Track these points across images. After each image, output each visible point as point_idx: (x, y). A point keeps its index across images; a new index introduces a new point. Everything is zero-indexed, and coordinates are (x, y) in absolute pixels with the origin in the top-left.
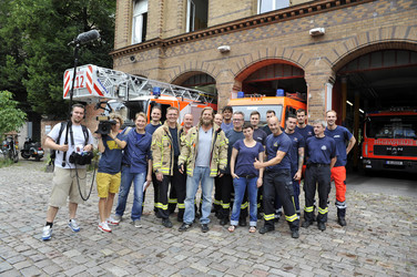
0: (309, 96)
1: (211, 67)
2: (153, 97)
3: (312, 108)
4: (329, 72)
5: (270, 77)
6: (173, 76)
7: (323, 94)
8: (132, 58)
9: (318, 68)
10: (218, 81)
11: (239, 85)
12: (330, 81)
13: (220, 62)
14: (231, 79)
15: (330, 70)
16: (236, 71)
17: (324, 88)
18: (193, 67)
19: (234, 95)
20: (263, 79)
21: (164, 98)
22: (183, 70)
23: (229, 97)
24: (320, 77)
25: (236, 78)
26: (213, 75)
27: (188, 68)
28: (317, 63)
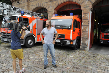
0: (83, 16)
1: (46, 5)
2: (20, 15)
3: (84, 21)
4: (91, 6)
5: (68, 9)
6: (33, 9)
7: (88, 15)
8: (18, 2)
9: (86, 5)
10: (48, 10)
11: (56, 12)
12: (91, 10)
13: (49, 3)
14: (53, 9)
15: (91, 5)
16: (55, 6)
17: (89, 13)
18: (40, 5)
19: (54, 15)
20: (65, 10)
21: (25, 16)
22: (36, 7)
23: (52, 16)
24: (87, 8)
25: (55, 9)
26: (47, 8)
27: (38, 6)
28: (86, 2)
